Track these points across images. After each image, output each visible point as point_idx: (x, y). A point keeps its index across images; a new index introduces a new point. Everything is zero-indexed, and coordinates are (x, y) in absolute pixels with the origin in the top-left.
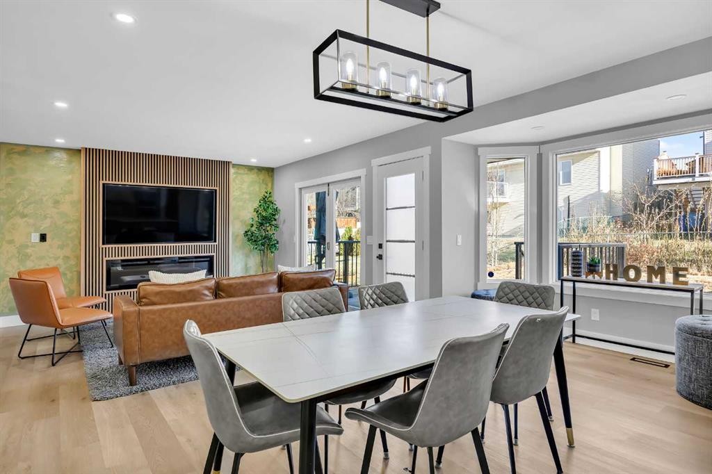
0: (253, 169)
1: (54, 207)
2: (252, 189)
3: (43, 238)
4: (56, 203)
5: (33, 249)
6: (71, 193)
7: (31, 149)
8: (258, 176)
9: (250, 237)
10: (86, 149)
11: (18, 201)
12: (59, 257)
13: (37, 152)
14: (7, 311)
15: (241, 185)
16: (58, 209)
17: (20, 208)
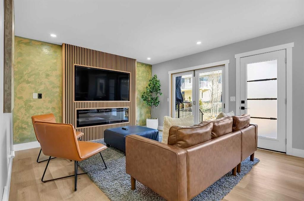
0: (144, 65)
1: (46, 78)
2: (143, 74)
3: (40, 96)
4: (48, 75)
5: (35, 103)
6: (56, 70)
7: (33, 42)
8: (145, 69)
9: (144, 98)
10: (66, 44)
11: (25, 73)
12: (49, 108)
13: (36, 44)
14: (18, 141)
15: (139, 72)
16: (48, 79)
17: (26, 77)
